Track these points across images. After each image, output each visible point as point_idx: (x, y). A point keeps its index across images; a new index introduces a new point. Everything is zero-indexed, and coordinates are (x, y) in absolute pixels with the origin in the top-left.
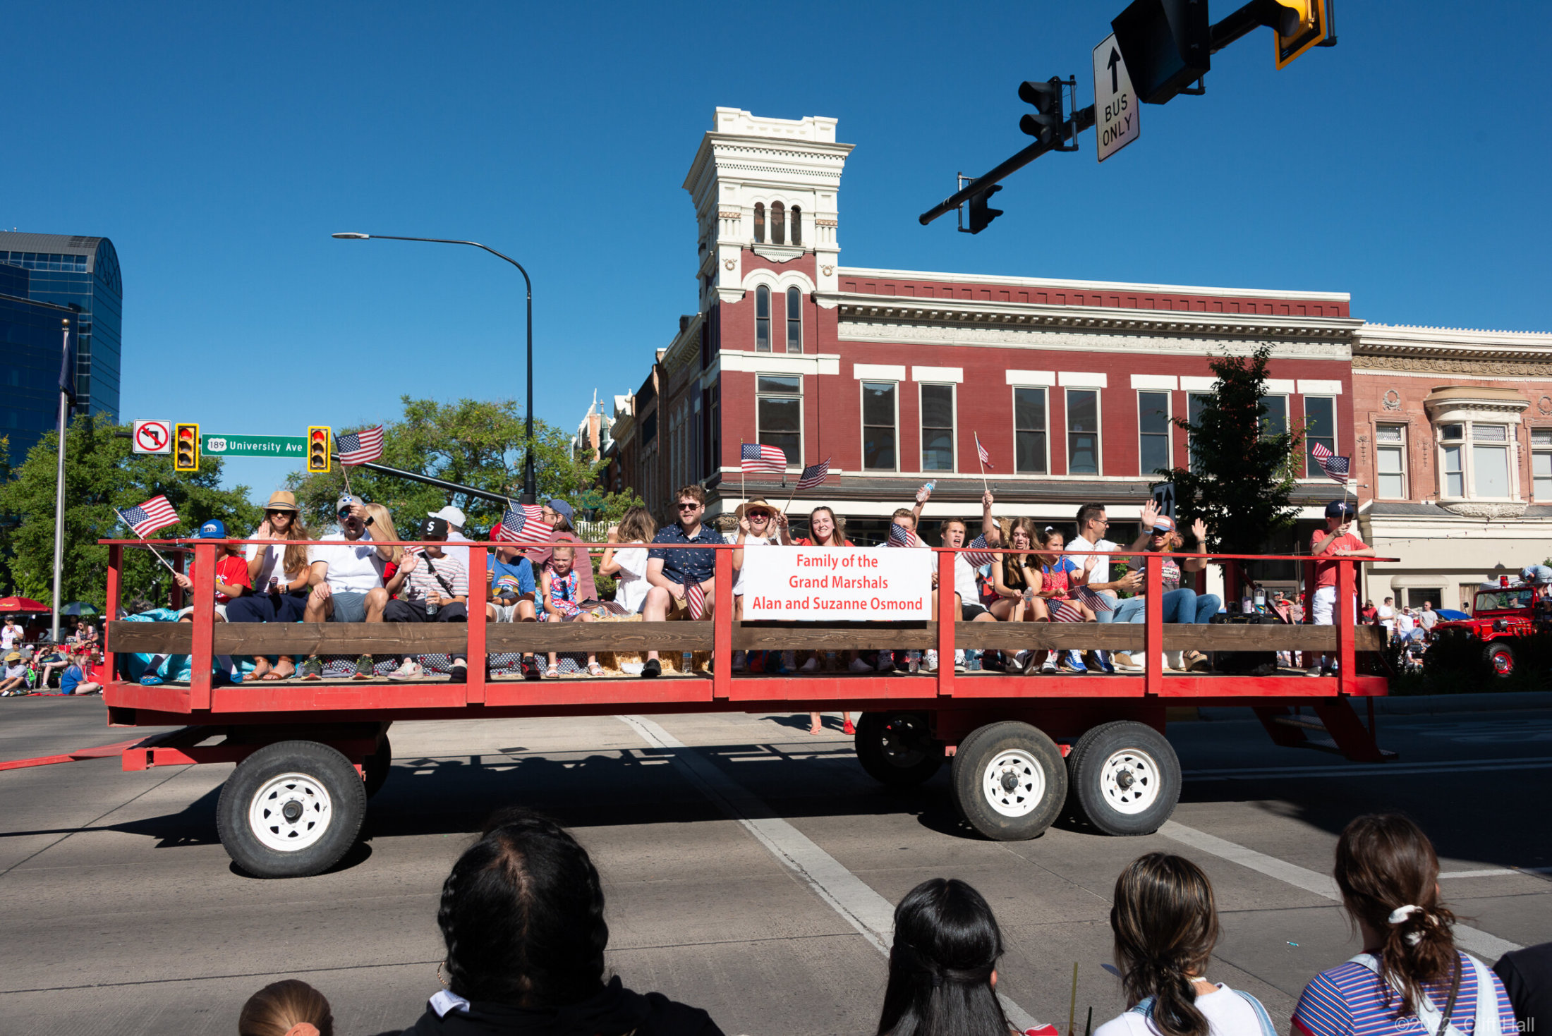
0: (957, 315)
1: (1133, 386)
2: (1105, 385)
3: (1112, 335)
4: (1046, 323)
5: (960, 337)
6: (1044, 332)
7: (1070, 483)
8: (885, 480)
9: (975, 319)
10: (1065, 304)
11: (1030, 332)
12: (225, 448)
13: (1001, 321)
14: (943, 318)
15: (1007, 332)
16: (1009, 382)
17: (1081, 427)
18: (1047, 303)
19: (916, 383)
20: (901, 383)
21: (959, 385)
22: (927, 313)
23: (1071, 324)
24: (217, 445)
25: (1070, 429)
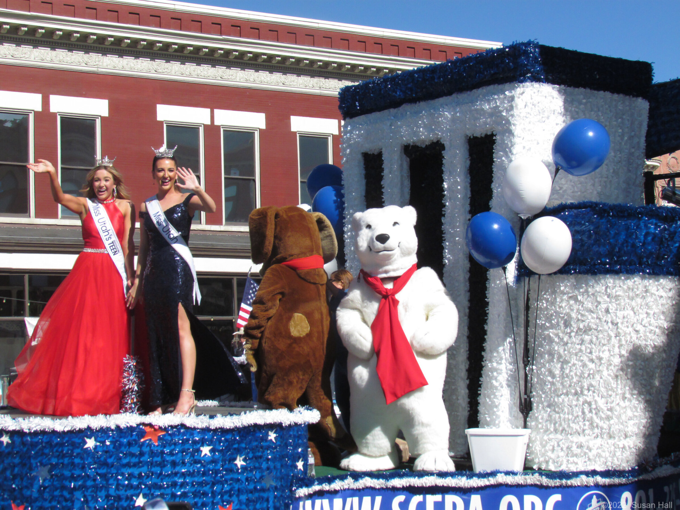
0: (102, 39)
1: (293, 129)
2: (263, 127)
3: (271, 72)
4: (201, 54)
5: (105, 64)
6: (199, 64)
7: (226, 234)
8: (16, 226)
9: (123, 45)
10: (221, 34)
11: (183, 63)
13: (152, 49)
14: (86, 41)
15: (158, 61)
16: (160, 118)
17: (238, 172)
18: (201, 32)
19: (54, 115)
20: (36, 113)
21: (103, 119)
22: (68, 34)
23: (228, 57)
25: (226, 173)
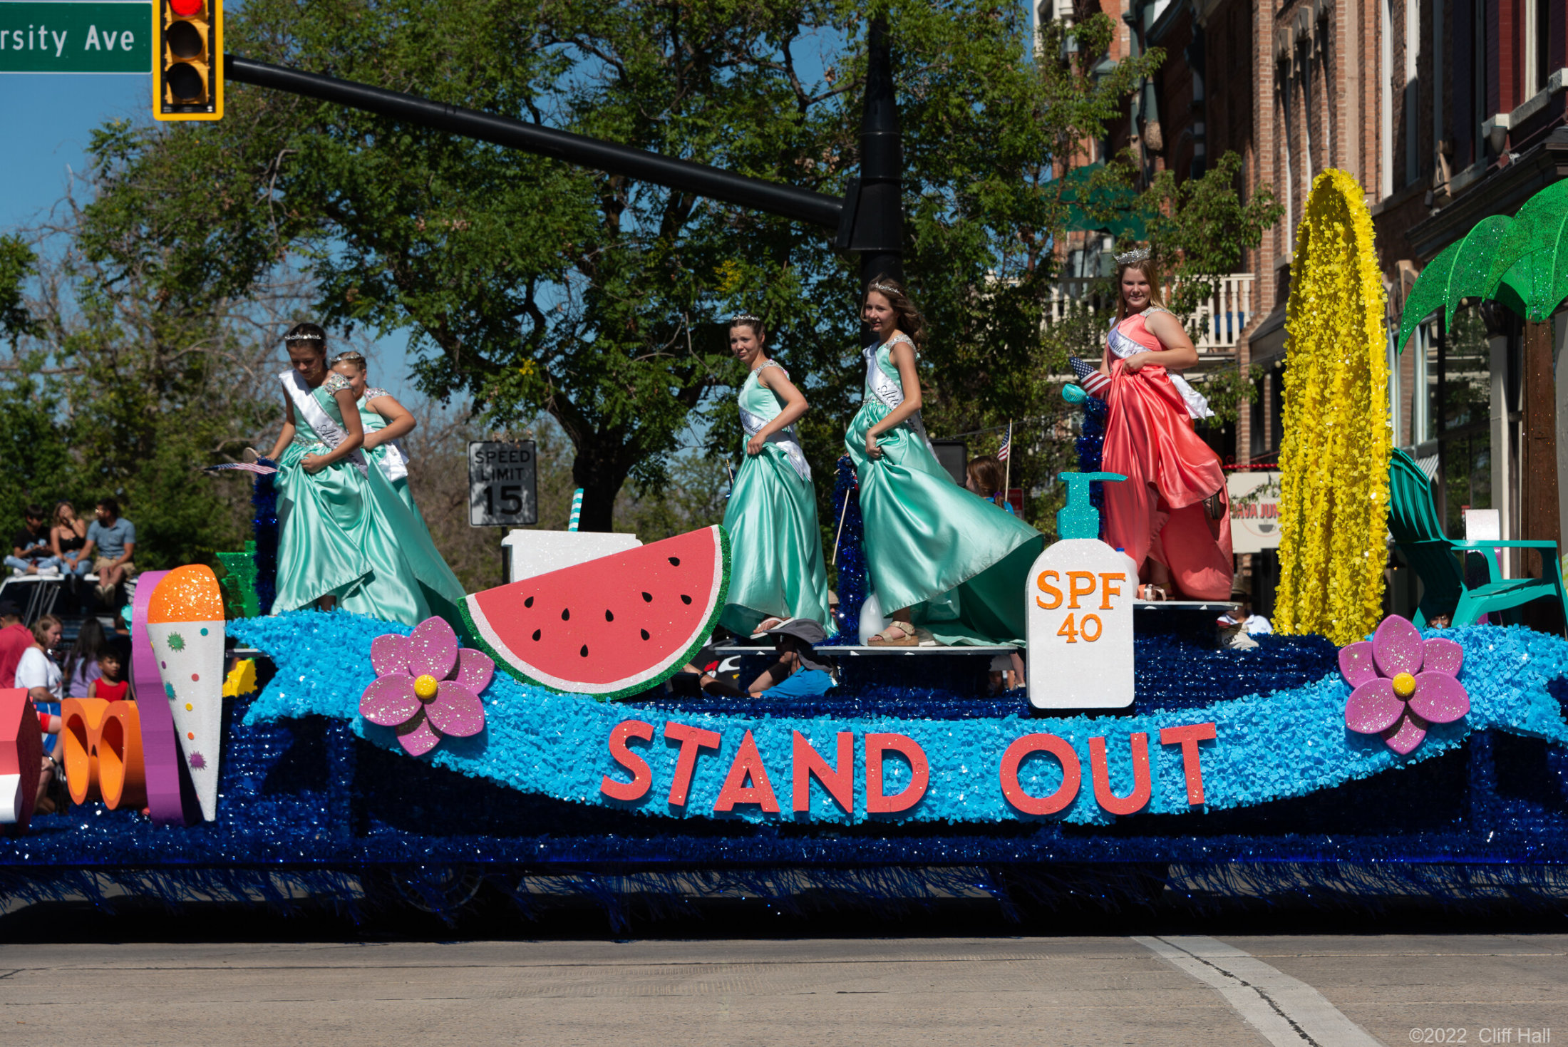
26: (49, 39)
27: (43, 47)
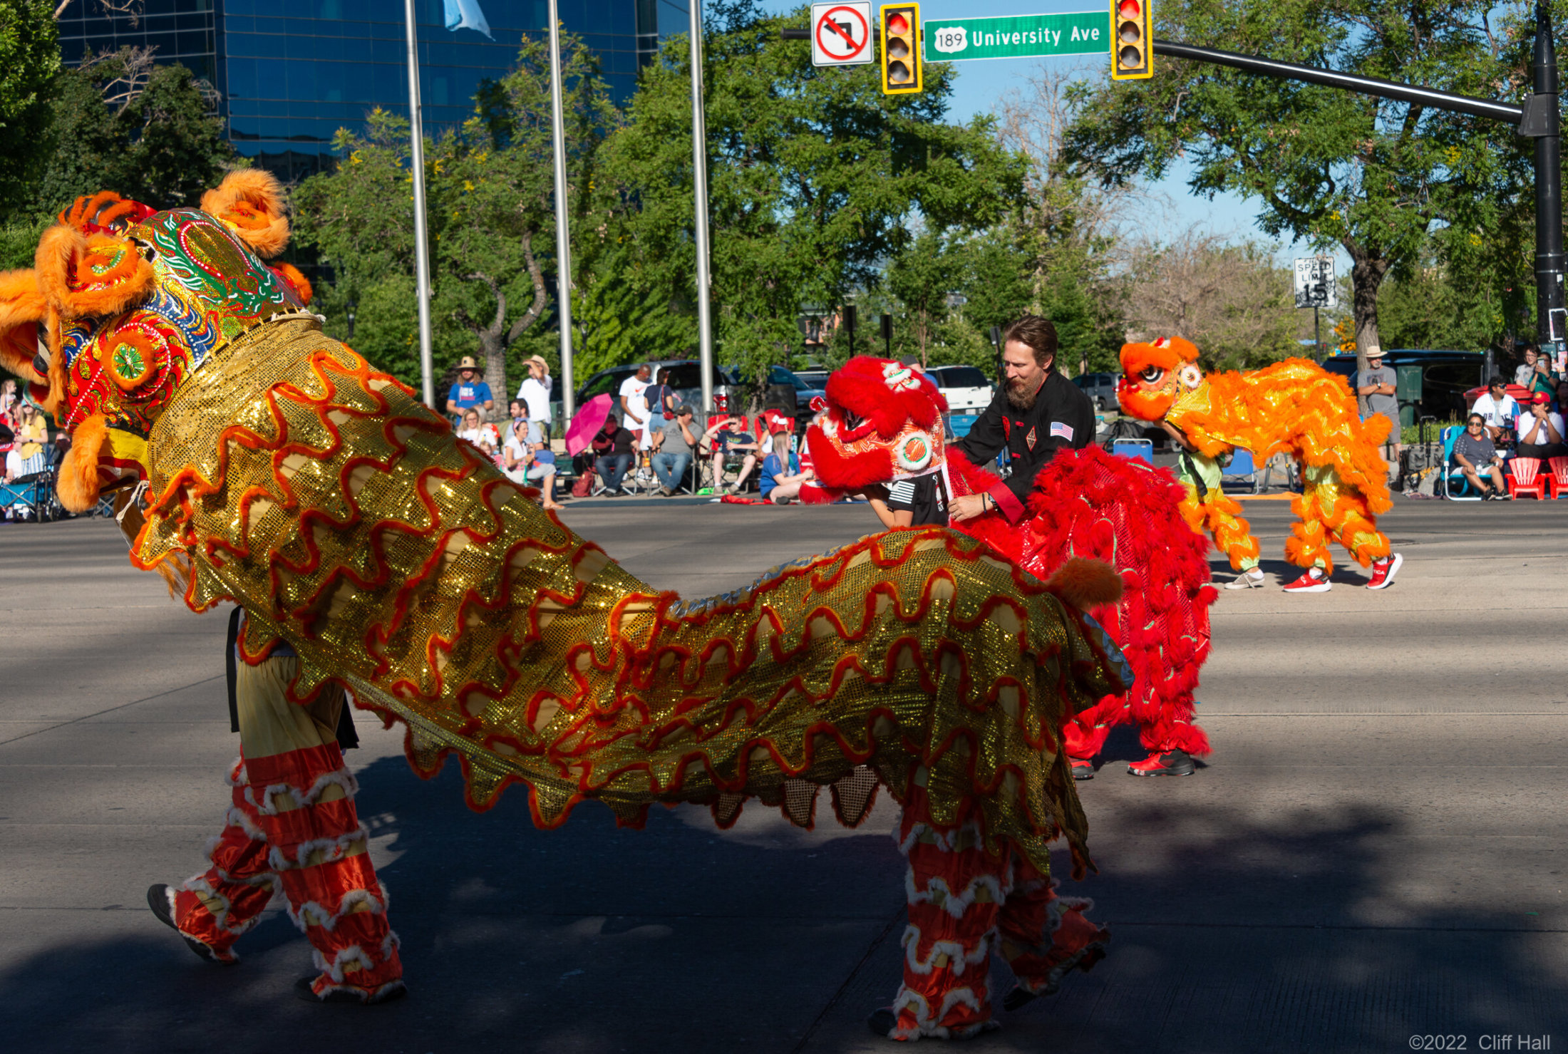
12: (964, 45)
24: (951, 41)
26: (1050, 35)
27: (1047, 41)
